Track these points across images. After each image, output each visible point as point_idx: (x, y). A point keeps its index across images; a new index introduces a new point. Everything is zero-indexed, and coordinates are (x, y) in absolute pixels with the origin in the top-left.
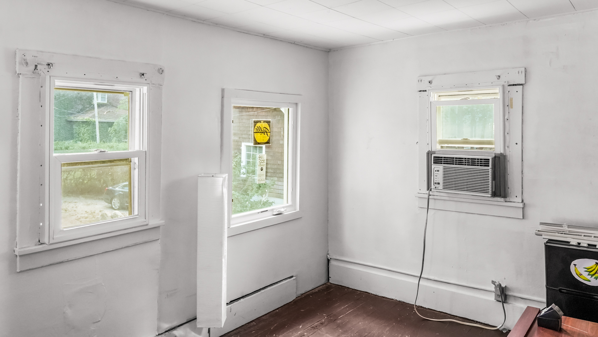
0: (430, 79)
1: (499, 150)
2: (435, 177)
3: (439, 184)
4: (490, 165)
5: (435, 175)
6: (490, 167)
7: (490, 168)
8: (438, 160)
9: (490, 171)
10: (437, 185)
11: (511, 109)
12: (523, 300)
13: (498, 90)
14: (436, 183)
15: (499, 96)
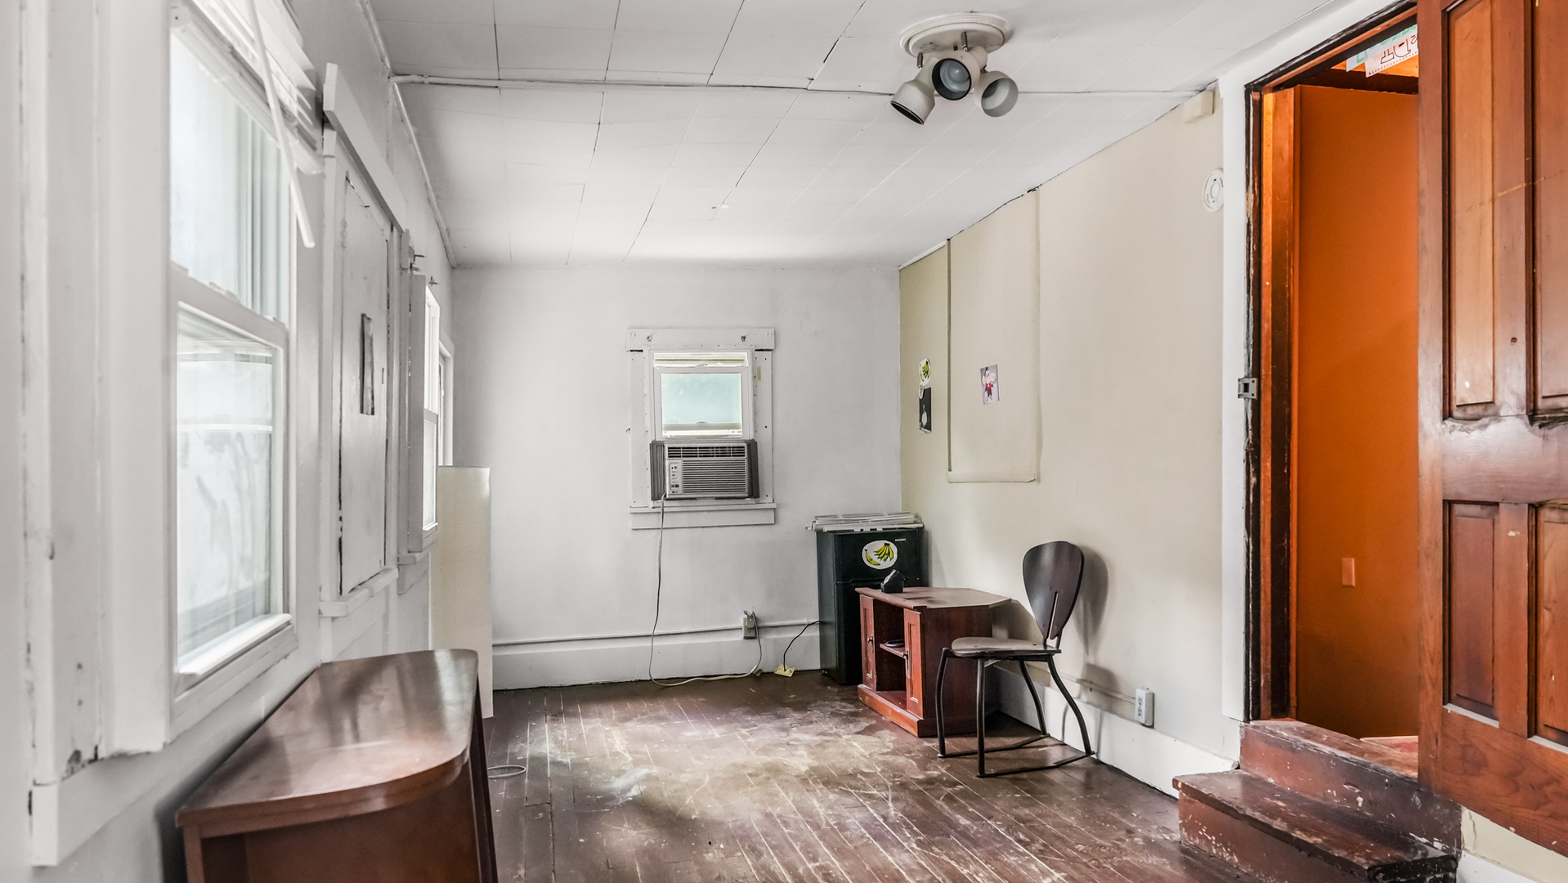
0: (648, 333)
1: (750, 436)
2: (672, 477)
3: (677, 486)
4: (746, 454)
5: (671, 474)
6: (746, 456)
7: (745, 458)
8: (674, 453)
9: (746, 461)
10: (675, 489)
11: (759, 382)
12: (775, 630)
13: (745, 355)
14: (673, 486)
15: (747, 363)
